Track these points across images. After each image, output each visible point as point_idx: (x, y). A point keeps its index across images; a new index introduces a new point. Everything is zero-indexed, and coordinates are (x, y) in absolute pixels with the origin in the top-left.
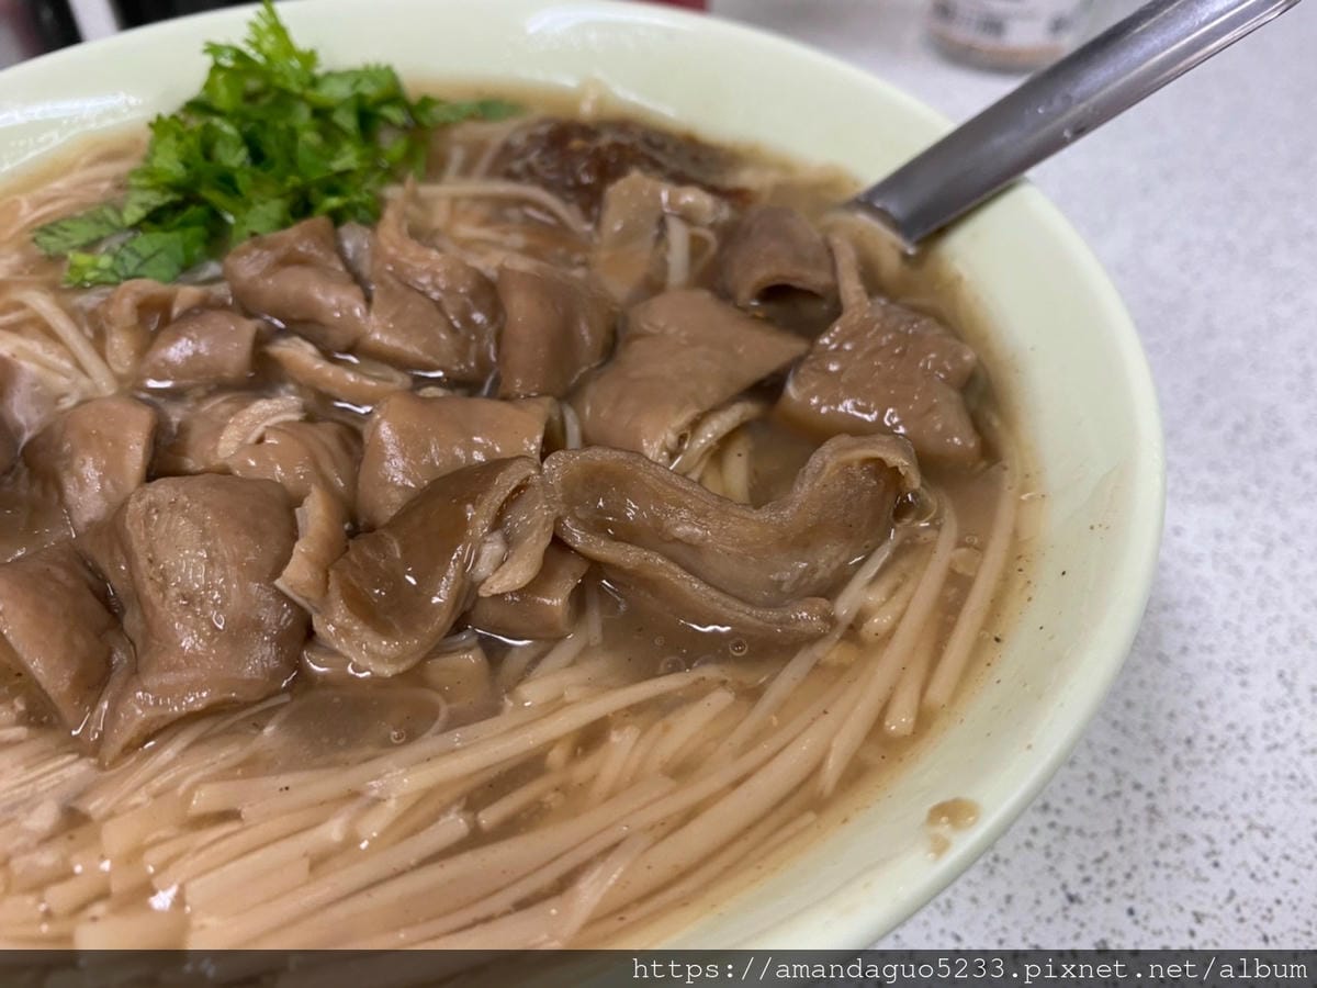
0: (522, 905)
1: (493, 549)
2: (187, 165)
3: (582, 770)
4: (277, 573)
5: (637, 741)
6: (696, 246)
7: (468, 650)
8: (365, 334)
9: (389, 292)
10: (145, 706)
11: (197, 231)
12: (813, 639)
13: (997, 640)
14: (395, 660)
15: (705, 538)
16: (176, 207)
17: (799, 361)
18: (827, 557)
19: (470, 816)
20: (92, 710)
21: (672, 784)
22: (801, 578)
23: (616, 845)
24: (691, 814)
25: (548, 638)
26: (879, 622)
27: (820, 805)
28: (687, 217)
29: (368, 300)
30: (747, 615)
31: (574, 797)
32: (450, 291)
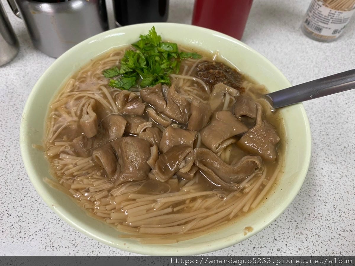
0: (179, 225)
1: (183, 164)
2: (134, 64)
3: (191, 205)
4: (147, 160)
5: (201, 202)
6: (231, 101)
7: (175, 179)
8: (165, 111)
9: (170, 103)
10: (123, 178)
11: (134, 78)
12: (235, 191)
13: (267, 198)
14: (164, 179)
15: (219, 168)
16: (131, 73)
17: (245, 133)
18: (241, 176)
19: (172, 208)
20: (114, 176)
21: (205, 211)
22: (235, 179)
23: (195, 219)
24: (208, 217)
25: (189, 180)
26: (246, 190)
27: (229, 220)
28: (230, 94)
29: (167, 104)
30: (224, 184)
31: (189, 209)
32: (182, 105)
